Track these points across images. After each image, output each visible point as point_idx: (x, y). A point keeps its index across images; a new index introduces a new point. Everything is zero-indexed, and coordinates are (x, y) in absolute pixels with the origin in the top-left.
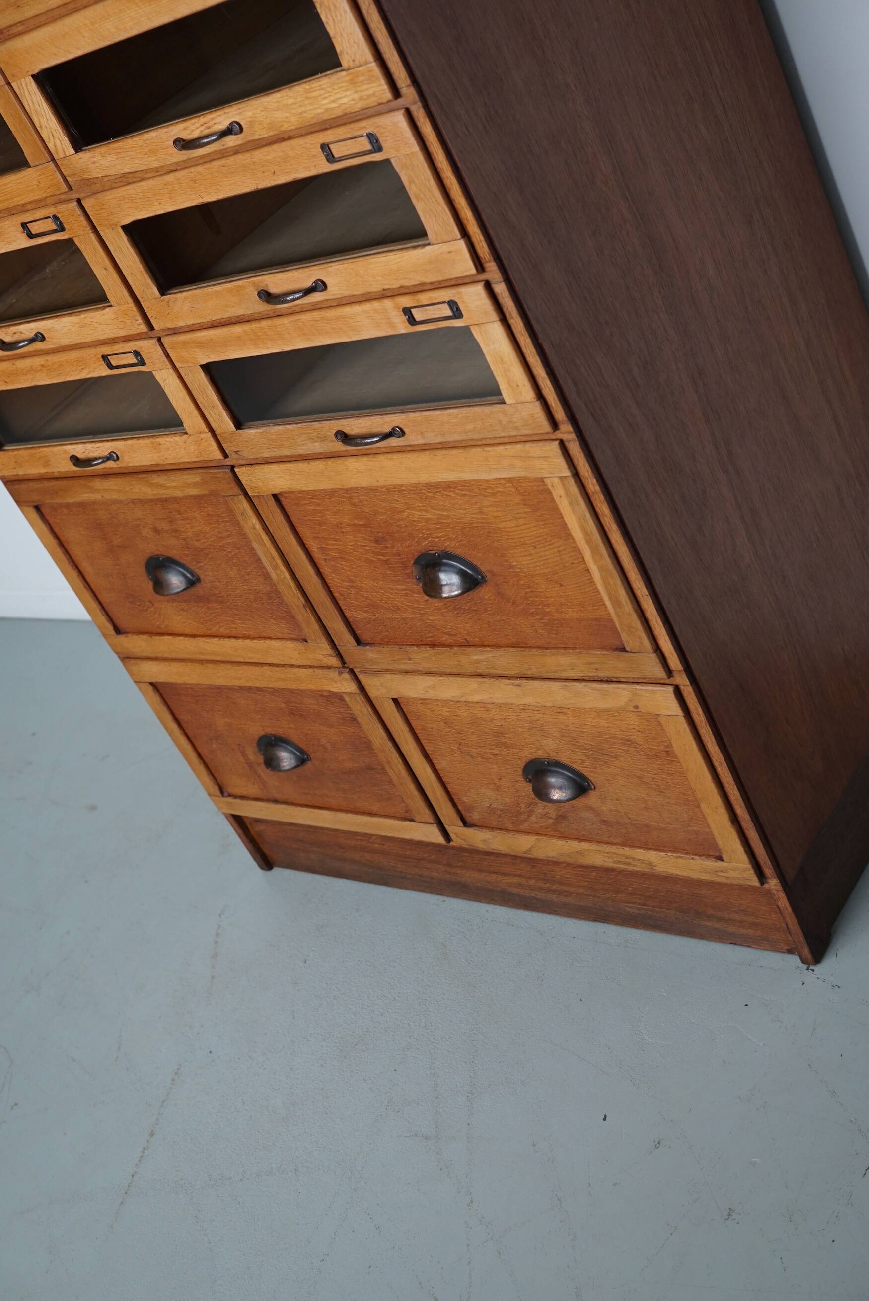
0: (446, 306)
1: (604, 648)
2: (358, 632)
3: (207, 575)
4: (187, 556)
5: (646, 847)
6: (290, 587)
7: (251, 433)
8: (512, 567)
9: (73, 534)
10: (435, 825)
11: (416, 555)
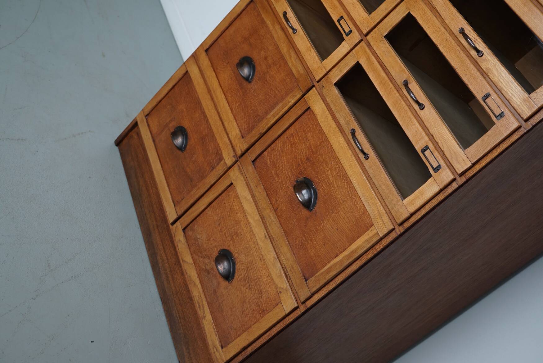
0: (438, 165)
1: (302, 271)
2: (258, 160)
3: (254, 85)
4: (260, 74)
5: (212, 313)
6: (267, 125)
7: (336, 91)
8: (323, 221)
9: (246, 20)
10: (177, 216)
11: (309, 177)
